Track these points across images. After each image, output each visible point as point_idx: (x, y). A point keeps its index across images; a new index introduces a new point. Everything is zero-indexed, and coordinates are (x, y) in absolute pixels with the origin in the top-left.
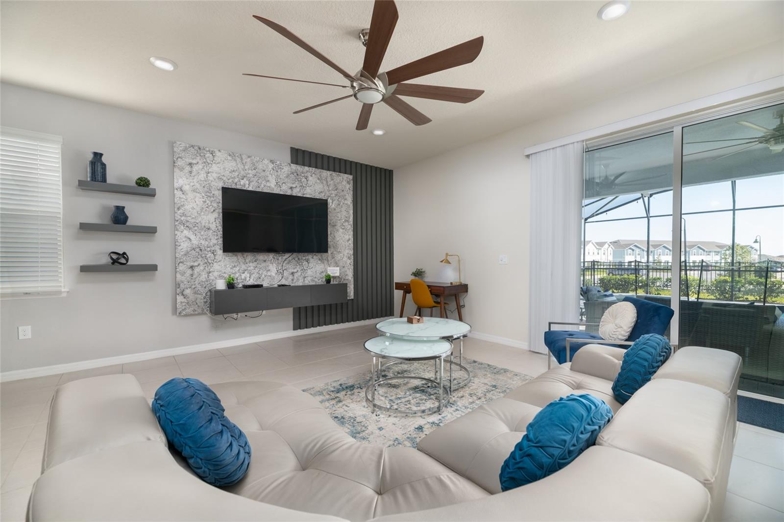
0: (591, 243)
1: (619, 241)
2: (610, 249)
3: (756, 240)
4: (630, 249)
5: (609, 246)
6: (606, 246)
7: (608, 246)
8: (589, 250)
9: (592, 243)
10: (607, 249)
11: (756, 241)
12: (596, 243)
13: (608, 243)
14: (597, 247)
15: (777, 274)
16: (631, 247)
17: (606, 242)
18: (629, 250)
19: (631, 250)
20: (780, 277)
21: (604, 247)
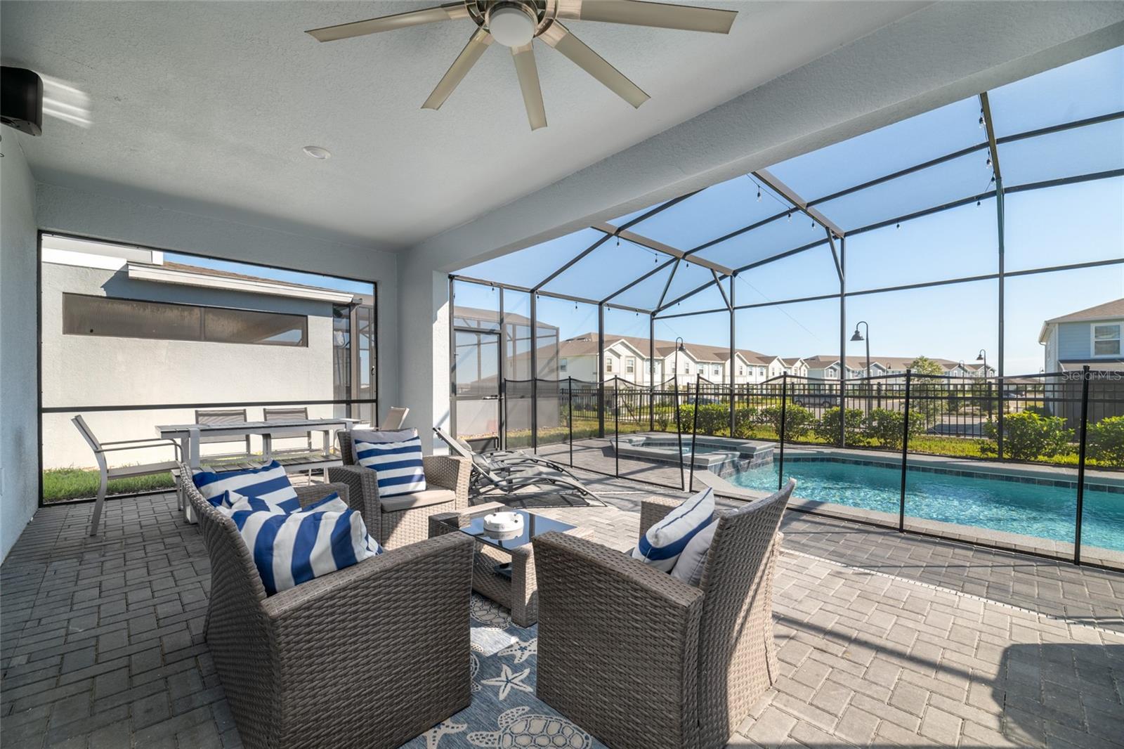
0: (776, 360)
1: (817, 356)
2: (803, 368)
3: (980, 355)
4: (831, 368)
5: (803, 363)
6: (798, 364)
7: (801, 364)
8: (773, 369)
9: (778, 359)
10: (800, 369)
11: (980, 358)
12: (783, 360)
13: (802, 359)
14: (786, 366)
15: (1010, 402)
16: (832, 365)
17: (799, 359)
18: (830, 370)
19: (832, 370)
20: (1016, 406)
21: (795, 365)
